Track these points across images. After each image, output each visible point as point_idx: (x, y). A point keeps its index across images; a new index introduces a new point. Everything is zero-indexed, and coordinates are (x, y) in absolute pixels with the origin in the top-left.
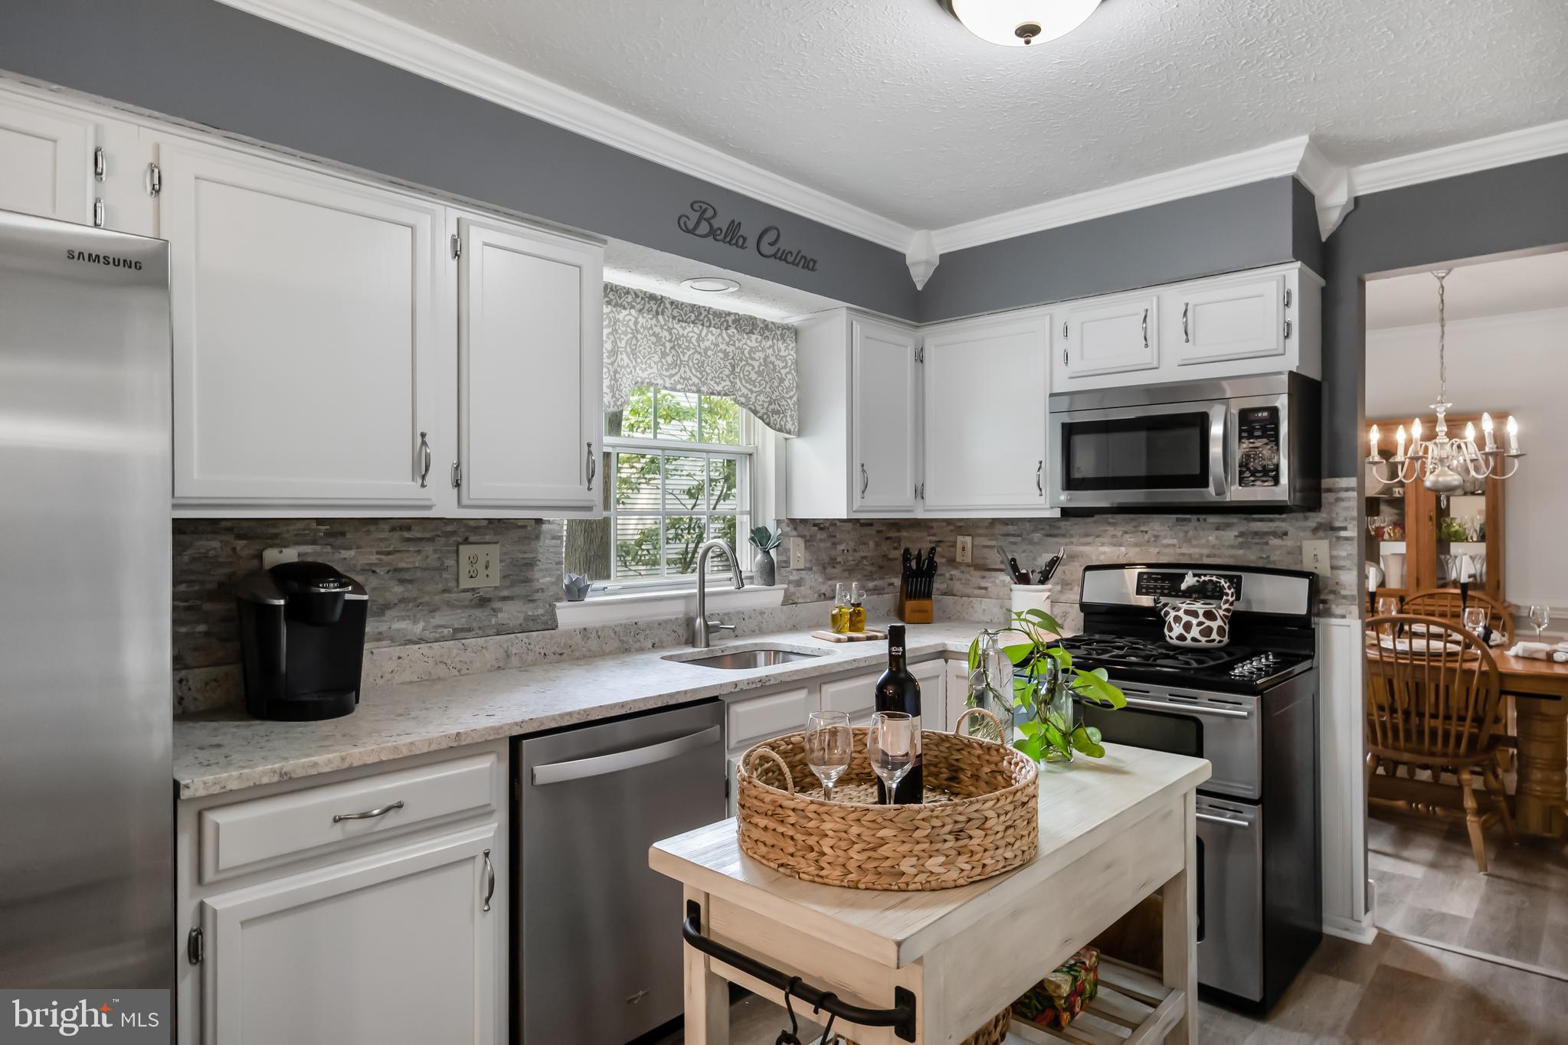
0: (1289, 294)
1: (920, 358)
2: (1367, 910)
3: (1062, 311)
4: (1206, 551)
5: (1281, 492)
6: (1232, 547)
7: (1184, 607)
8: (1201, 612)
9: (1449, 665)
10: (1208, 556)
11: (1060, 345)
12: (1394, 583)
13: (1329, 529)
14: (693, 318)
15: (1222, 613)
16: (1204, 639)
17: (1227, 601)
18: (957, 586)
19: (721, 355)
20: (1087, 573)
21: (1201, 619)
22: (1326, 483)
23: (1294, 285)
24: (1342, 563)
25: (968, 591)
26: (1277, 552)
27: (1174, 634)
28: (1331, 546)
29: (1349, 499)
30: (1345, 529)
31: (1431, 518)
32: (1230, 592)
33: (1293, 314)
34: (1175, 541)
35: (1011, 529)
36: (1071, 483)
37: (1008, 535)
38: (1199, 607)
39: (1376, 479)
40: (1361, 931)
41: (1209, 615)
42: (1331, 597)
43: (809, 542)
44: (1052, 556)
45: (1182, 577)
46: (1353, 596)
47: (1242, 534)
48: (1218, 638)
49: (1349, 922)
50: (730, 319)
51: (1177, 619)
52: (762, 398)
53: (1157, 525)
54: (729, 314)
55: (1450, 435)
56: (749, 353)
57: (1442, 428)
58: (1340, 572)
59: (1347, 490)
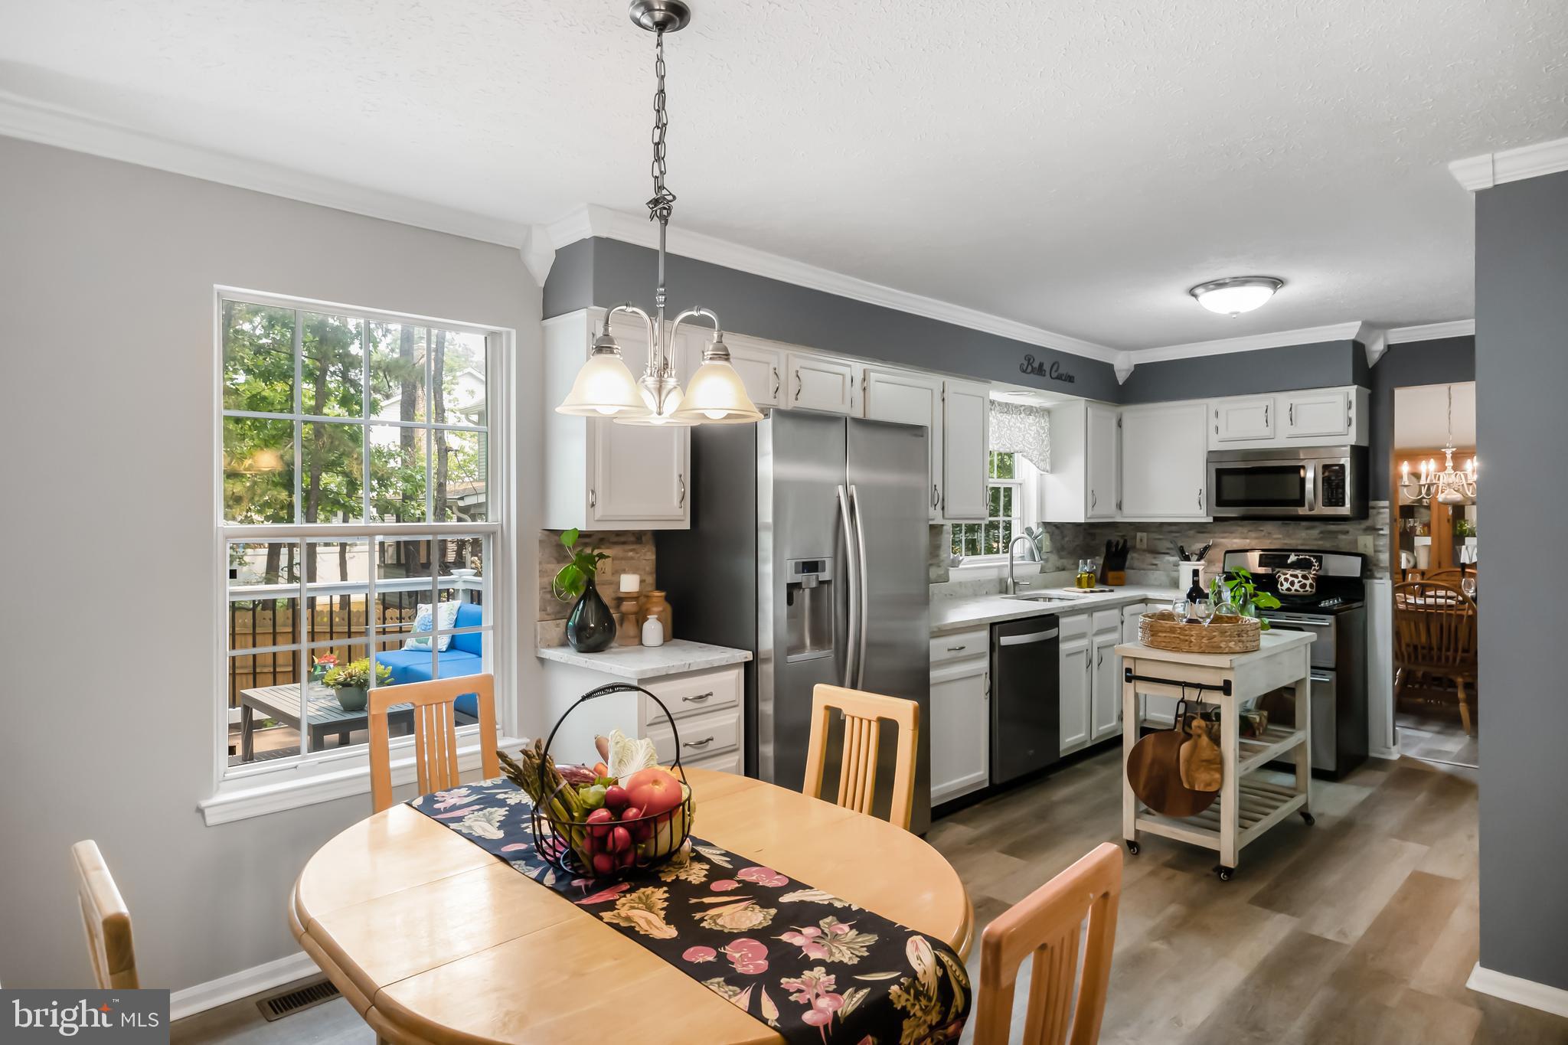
0: (1350, 402)
1: (1120, 424)
2: (1394, 744)
3: (1214, 403)
4: (1299, 542)
5: (1346, 510)
6: (1316, 539)
7: (1290, 572)
8: (1300, 575)
9: (1448, 612)
10: (1302, 545)
11: (1213, 422)
12: (1423, 565)
13: (1373, 530)
14: (1006, 410)
15: (1312, 576)
16: (1302, 590)
17: (1314, 570)
18: (1136, 564)
19: (1017, 430)
20: (1227, 555)
21: (1300, 579)
22: (1372, 503)
23: (1353, 397)
24: (1381, 549)
25: (1145, 566)
26: (1343, 542)
27: (1284, 588)
28: (1374, 540)
29: (1384, 513)
30: (1382, 529)
31: (1448, 521)
32: (1316, 564)
33: (1353, 413)
34: (1280, 536)
35: (1174, 528)
36: (1221, 502)
37: (1172, 532)
38: (1299, 573)
39: (1406, 496)
40: (1390, 753)
41: (1305, 577)
42: (1374, 568)
43: (1052, 535)
44: (1205, 545)
45: (1288, 557)
46: (1387, 567)
47: (1321, 532)
48: (1310, 590)
49: (1384, 750)
50: (1022, 409)
51: (1286, 580)
52: (1035, 452)
53: (1269, 527)
54: (1021, 406)
55: (1455, 468)
56: (1029, 426)
57: (1449, 464)
58: (1380, 554)
59: (1384, 508)
